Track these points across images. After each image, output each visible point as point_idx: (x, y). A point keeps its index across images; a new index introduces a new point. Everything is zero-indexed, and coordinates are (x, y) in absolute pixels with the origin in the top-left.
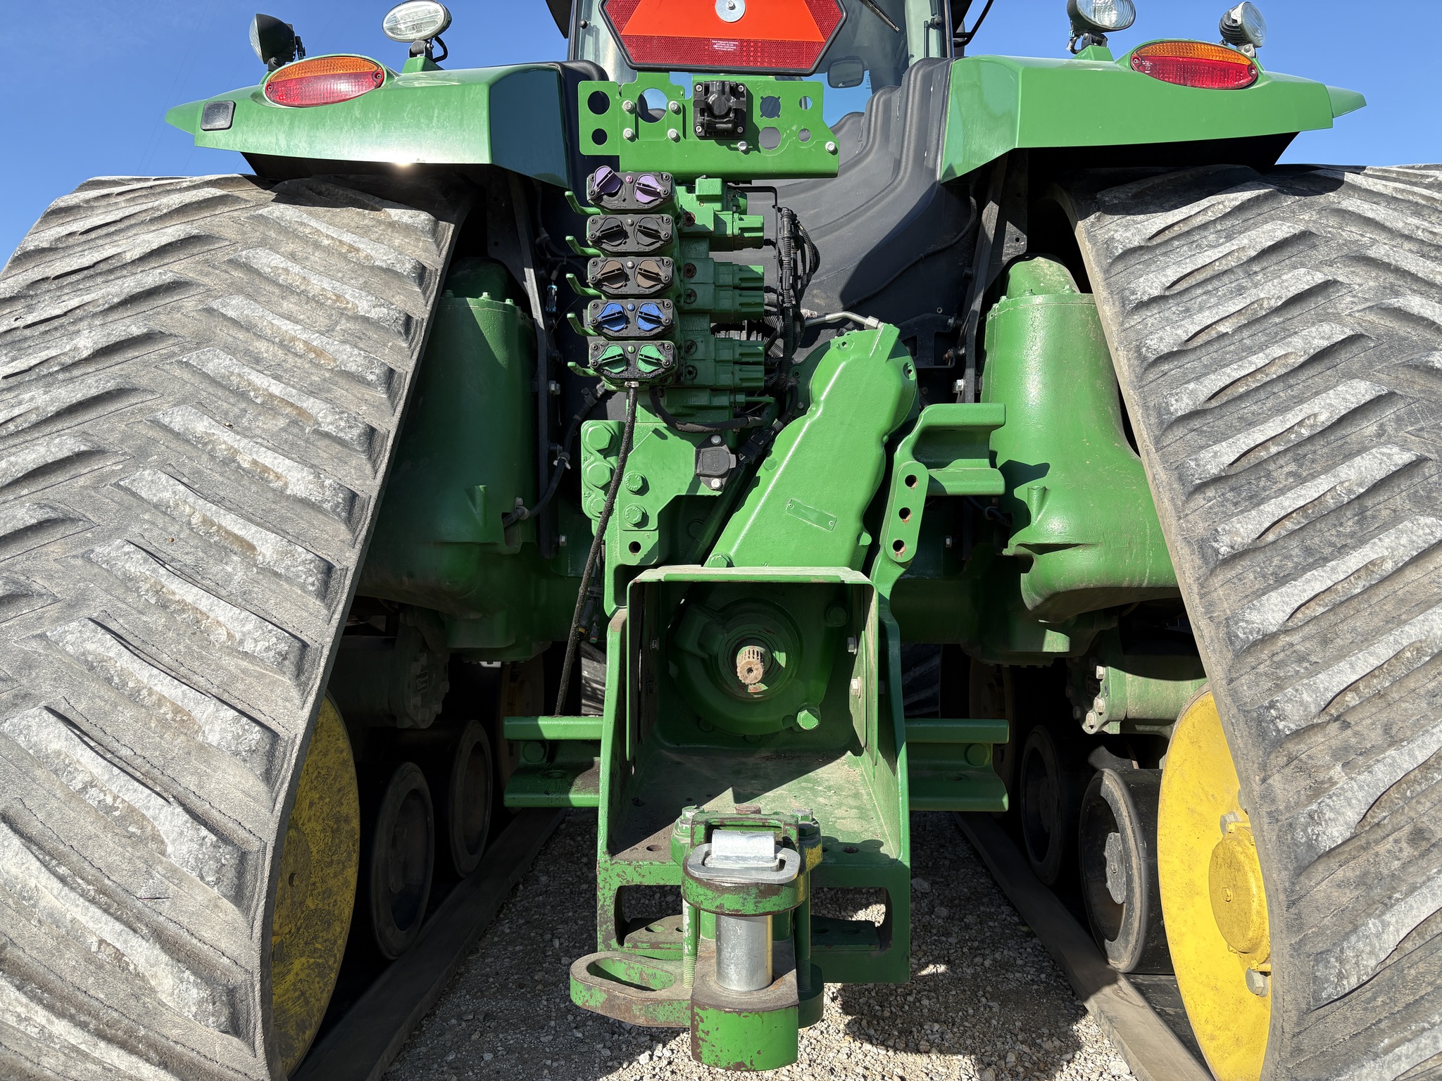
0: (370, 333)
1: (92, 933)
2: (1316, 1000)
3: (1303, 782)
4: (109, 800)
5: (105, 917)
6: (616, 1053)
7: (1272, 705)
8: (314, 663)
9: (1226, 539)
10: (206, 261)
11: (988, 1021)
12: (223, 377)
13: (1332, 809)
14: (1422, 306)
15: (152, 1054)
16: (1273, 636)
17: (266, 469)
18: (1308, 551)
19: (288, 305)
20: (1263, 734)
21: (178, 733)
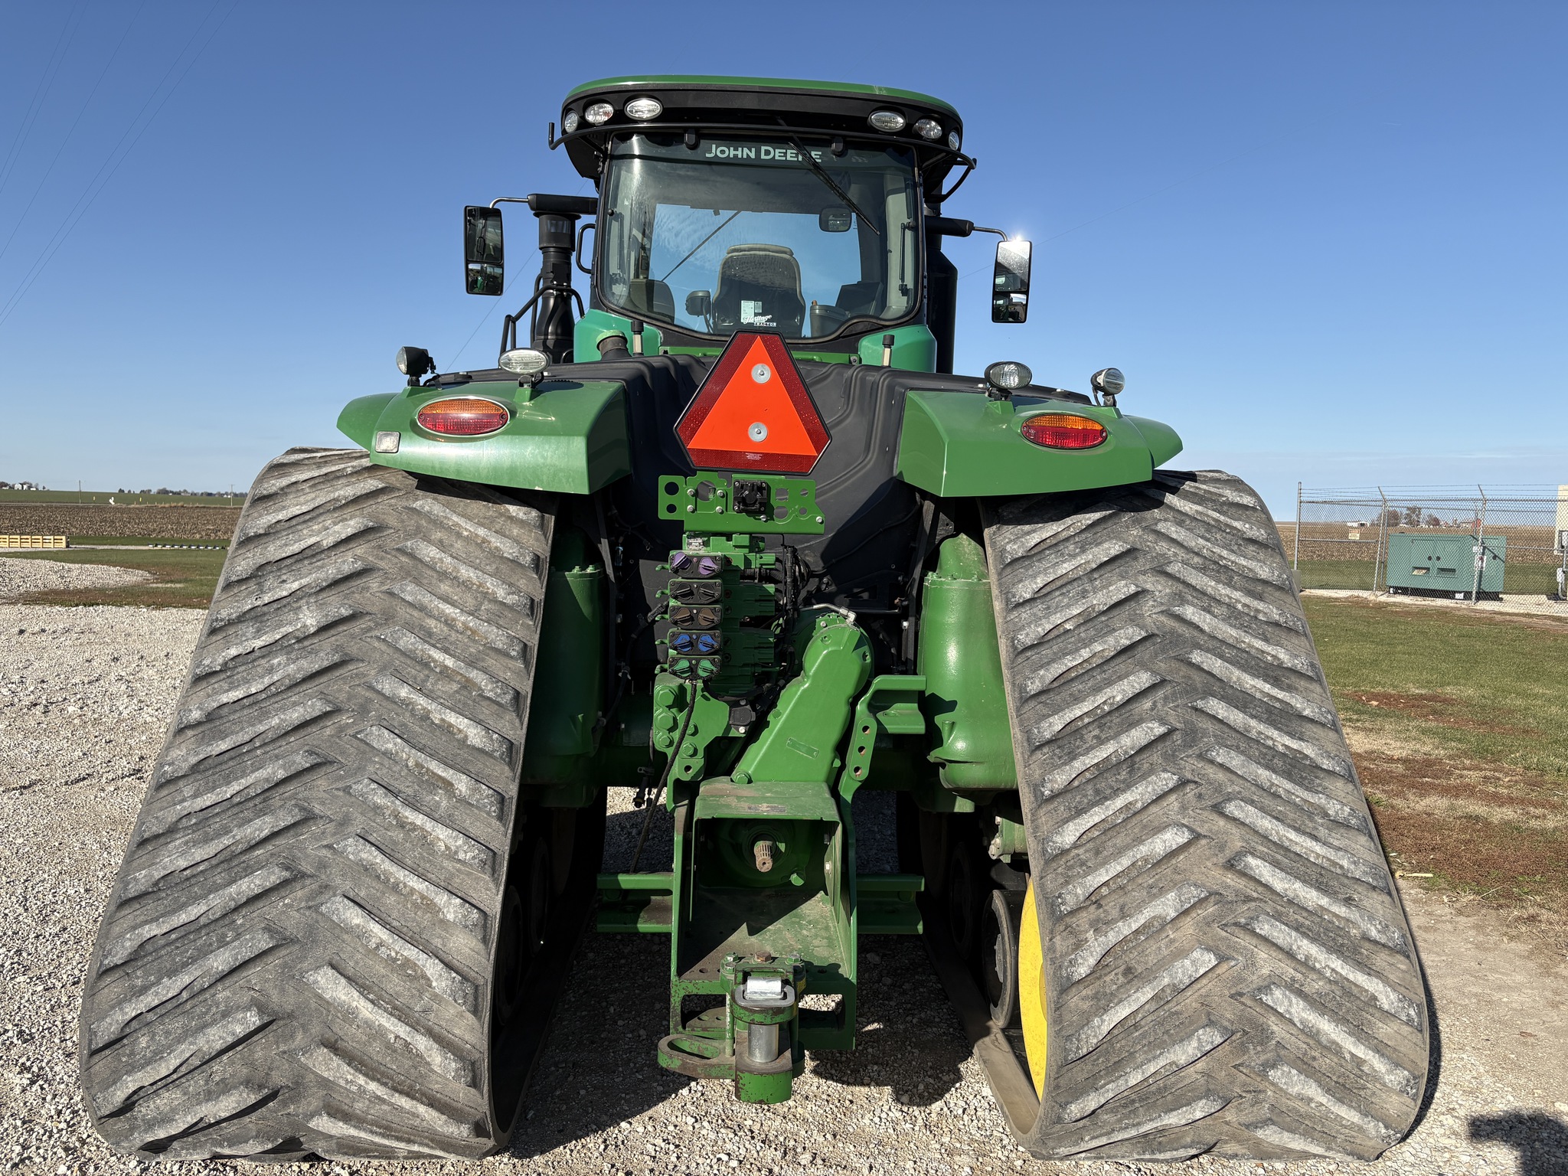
0: (506, 613)
1: (391, 1032)
2: (1066, 1060)
3: (1072, 941)
4: (393, 954)
5: (400, 1023)
6: (666, 1088)
7: (1060, 896)
8: (501, 864)
9: (1049, 785)
10: (380, 547)
11: (910, 1062)
12: (411, 651)
13: (1082, 958)
14: (1193, 614)
15: (424, 1099)
16: (1068, 850)
17: (450, 725)
18: (1097, 792)
19: (445, 588)
20: (1053, 913)
21: (425, 912)
